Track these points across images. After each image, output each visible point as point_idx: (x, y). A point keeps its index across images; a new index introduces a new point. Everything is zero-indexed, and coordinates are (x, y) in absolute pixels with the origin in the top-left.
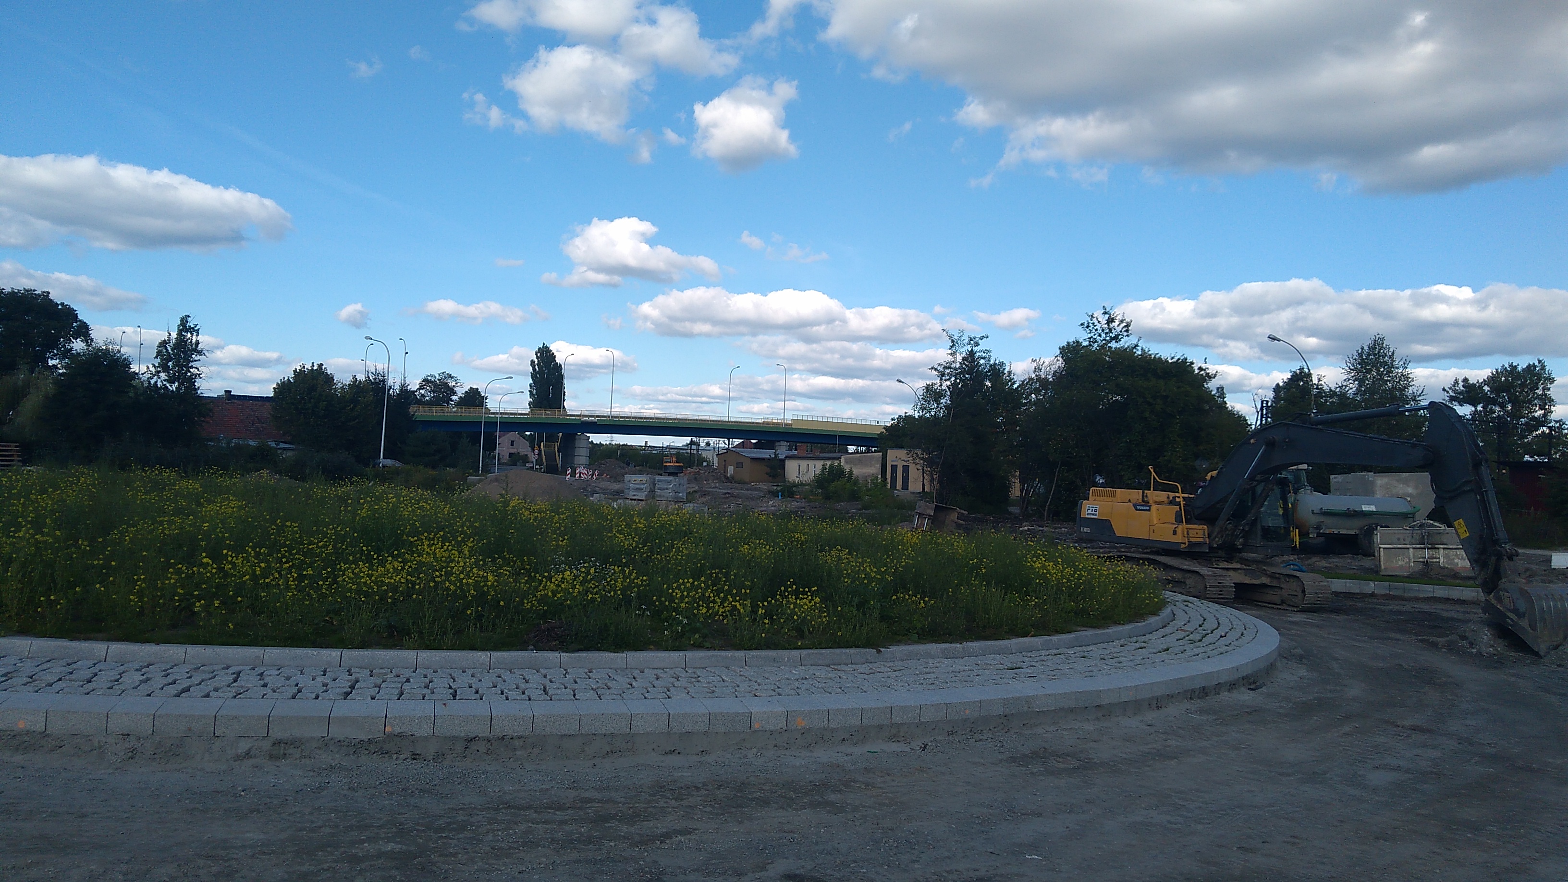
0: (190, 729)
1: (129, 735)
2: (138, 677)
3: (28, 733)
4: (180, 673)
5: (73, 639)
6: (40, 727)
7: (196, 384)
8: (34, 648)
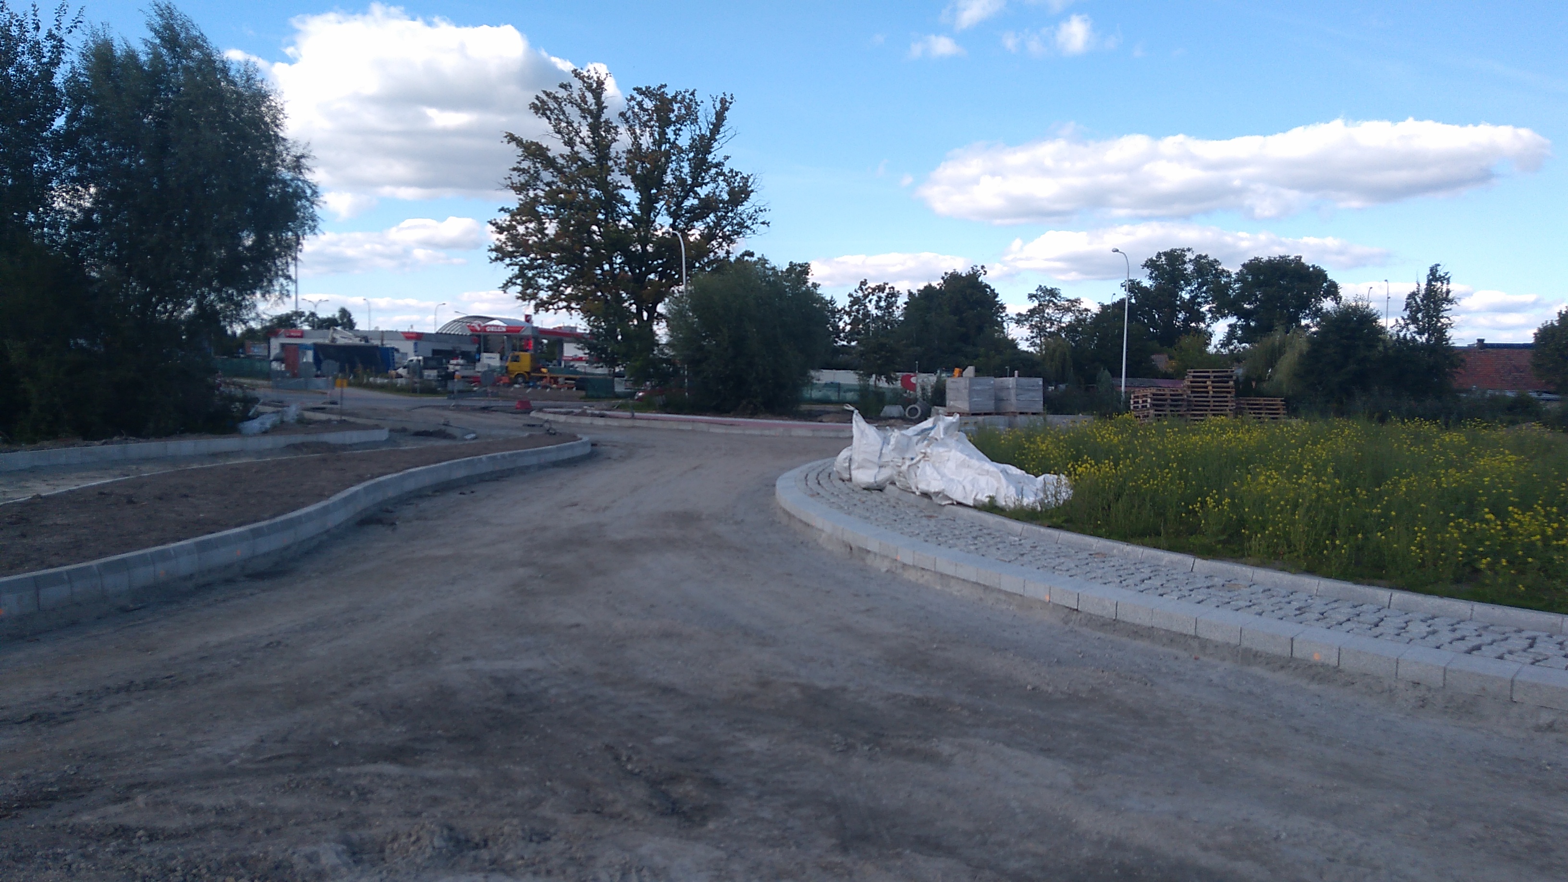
0: (1484, 689)
1: (1418, 684)
2: (1424, 628)
3: (1322, 665)
4: (1467, 629)
5: (1357, 583)
6: (1334, 661)
7: (1446, 334)
8: (1321, 587)
